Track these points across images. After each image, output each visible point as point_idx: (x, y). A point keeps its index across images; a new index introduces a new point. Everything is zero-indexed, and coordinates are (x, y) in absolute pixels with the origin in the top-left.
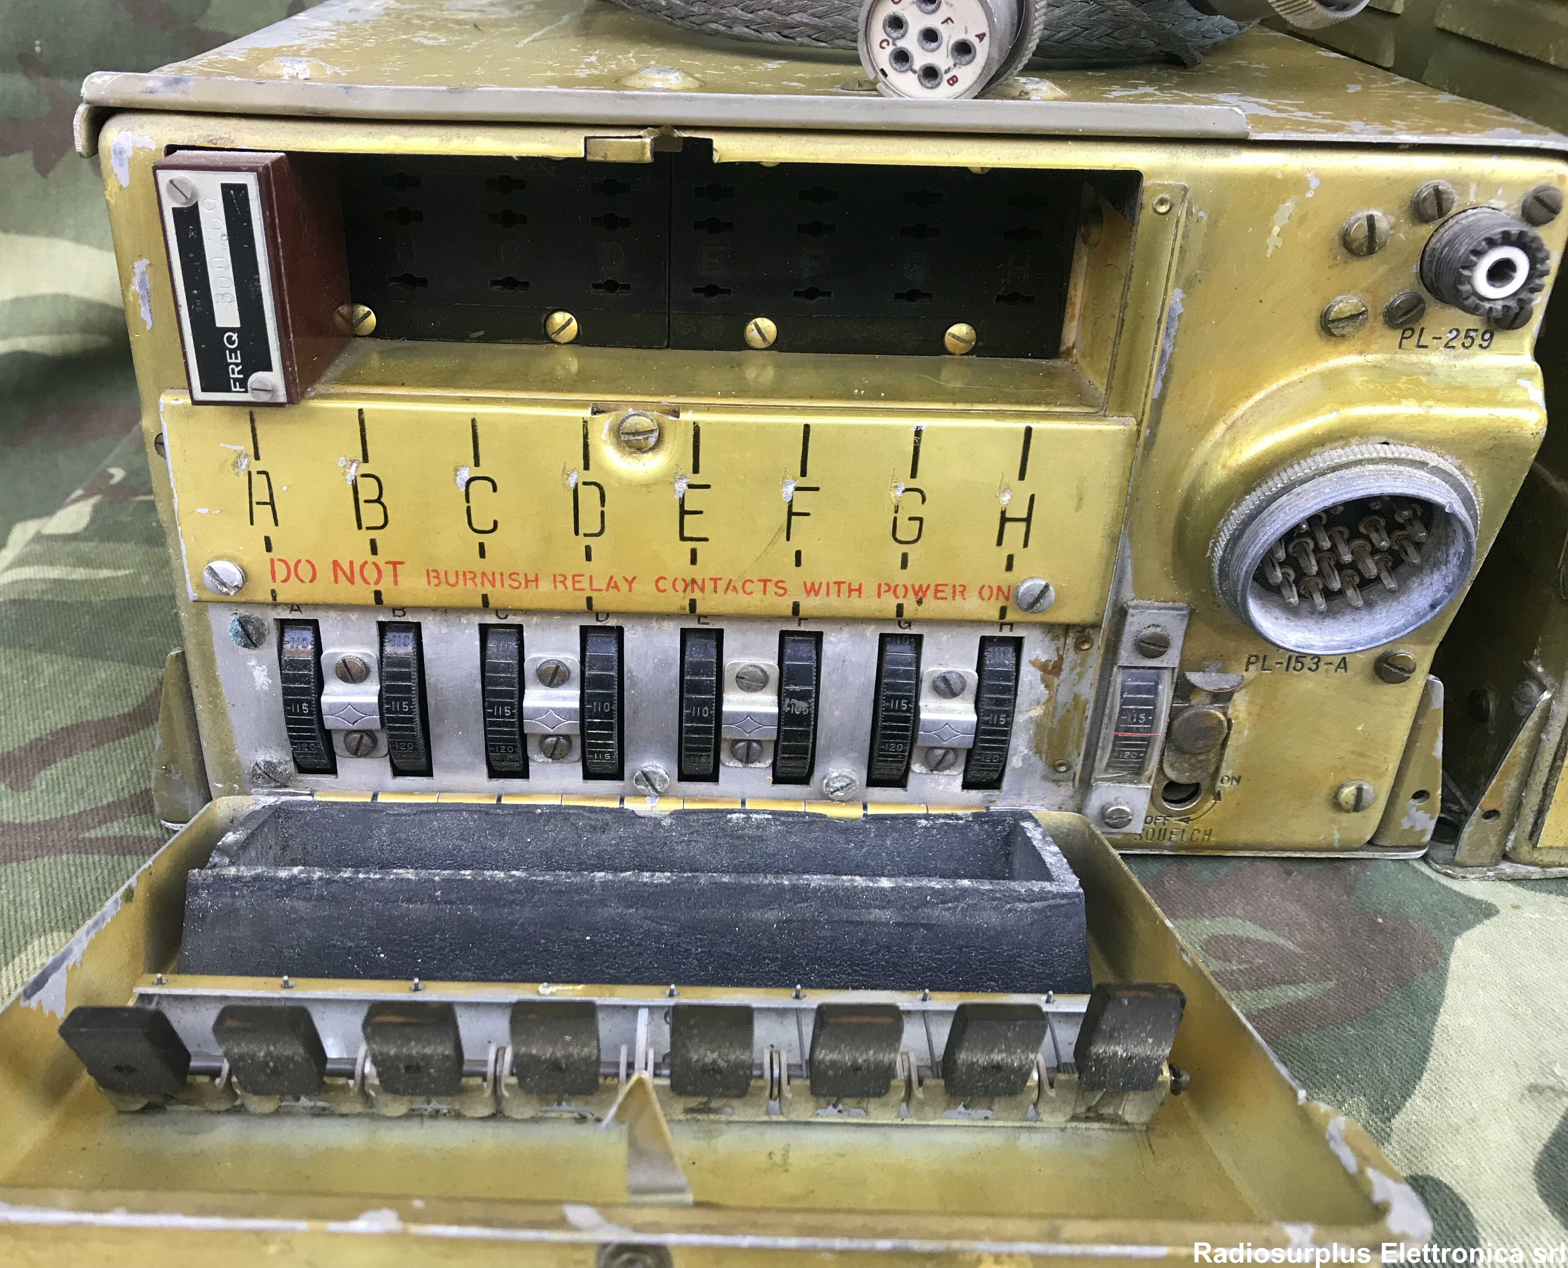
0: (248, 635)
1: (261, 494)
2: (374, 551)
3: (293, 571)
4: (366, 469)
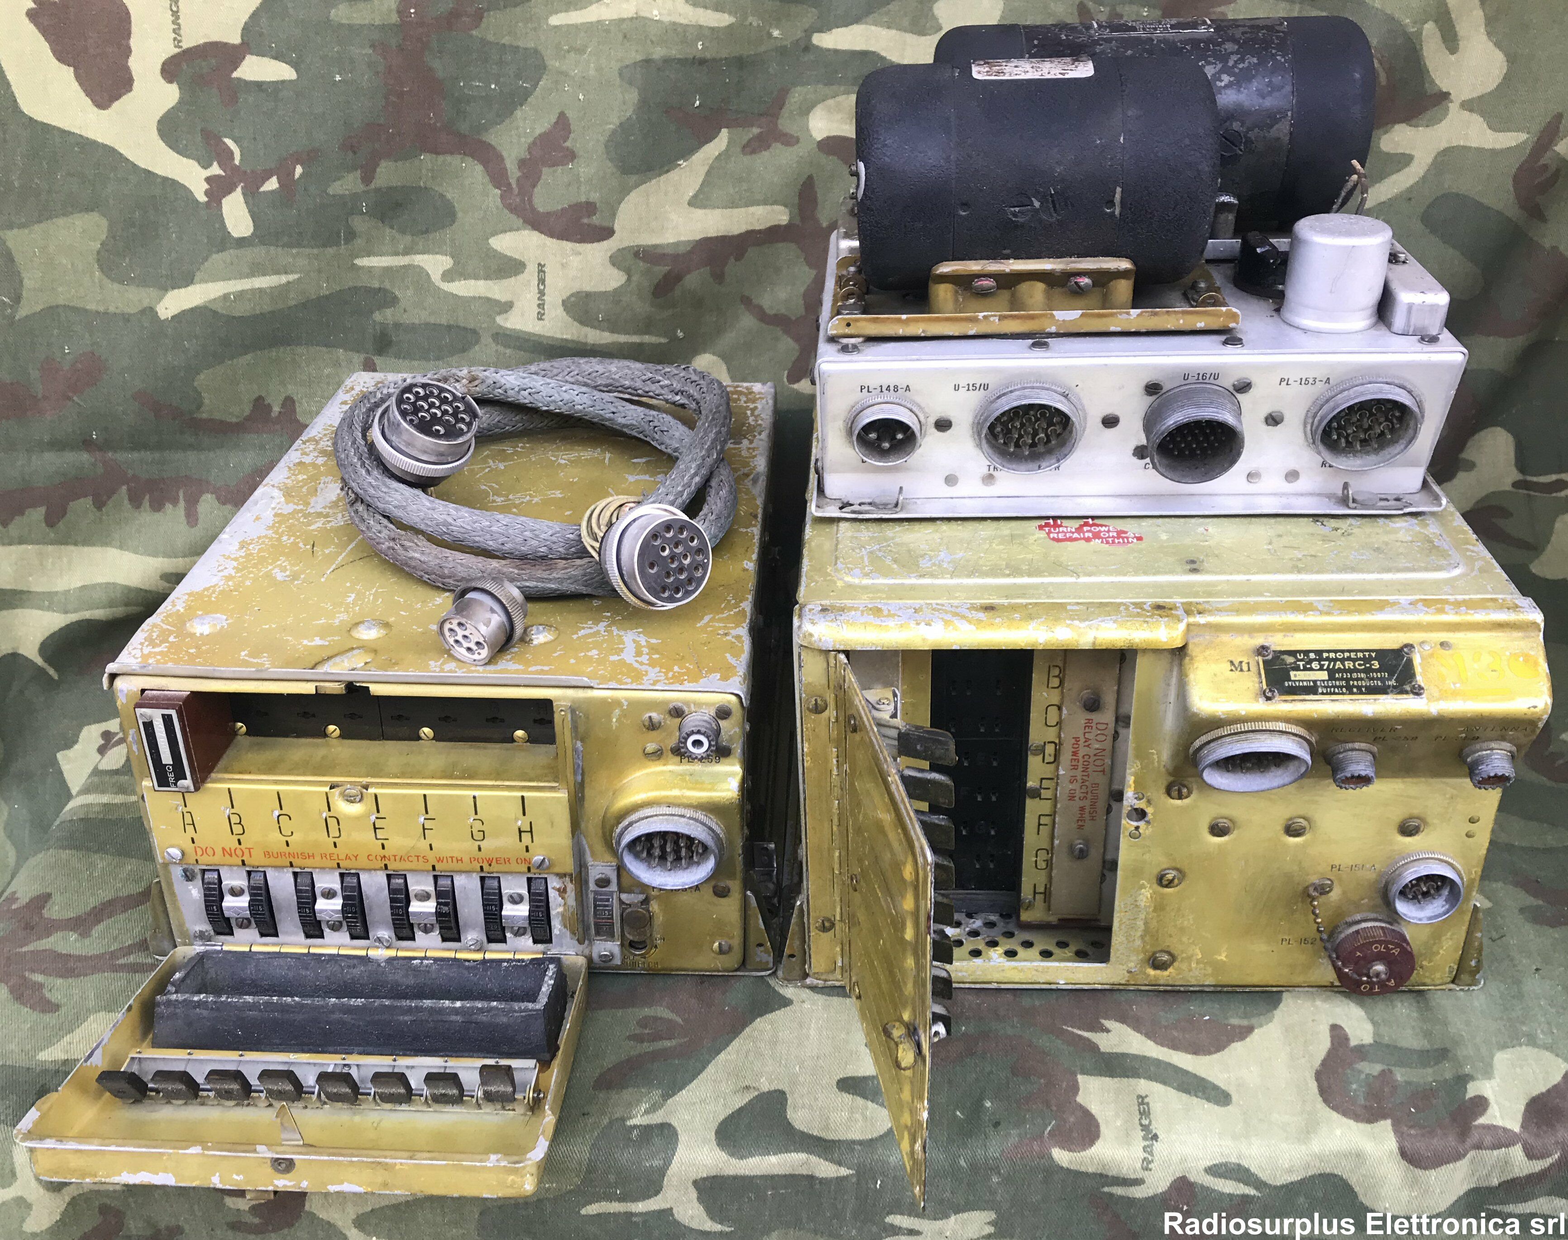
0: (186, 876)
1: (188, 820)
2: (240, 843)
3: (205, 851)
4: (233, 811)
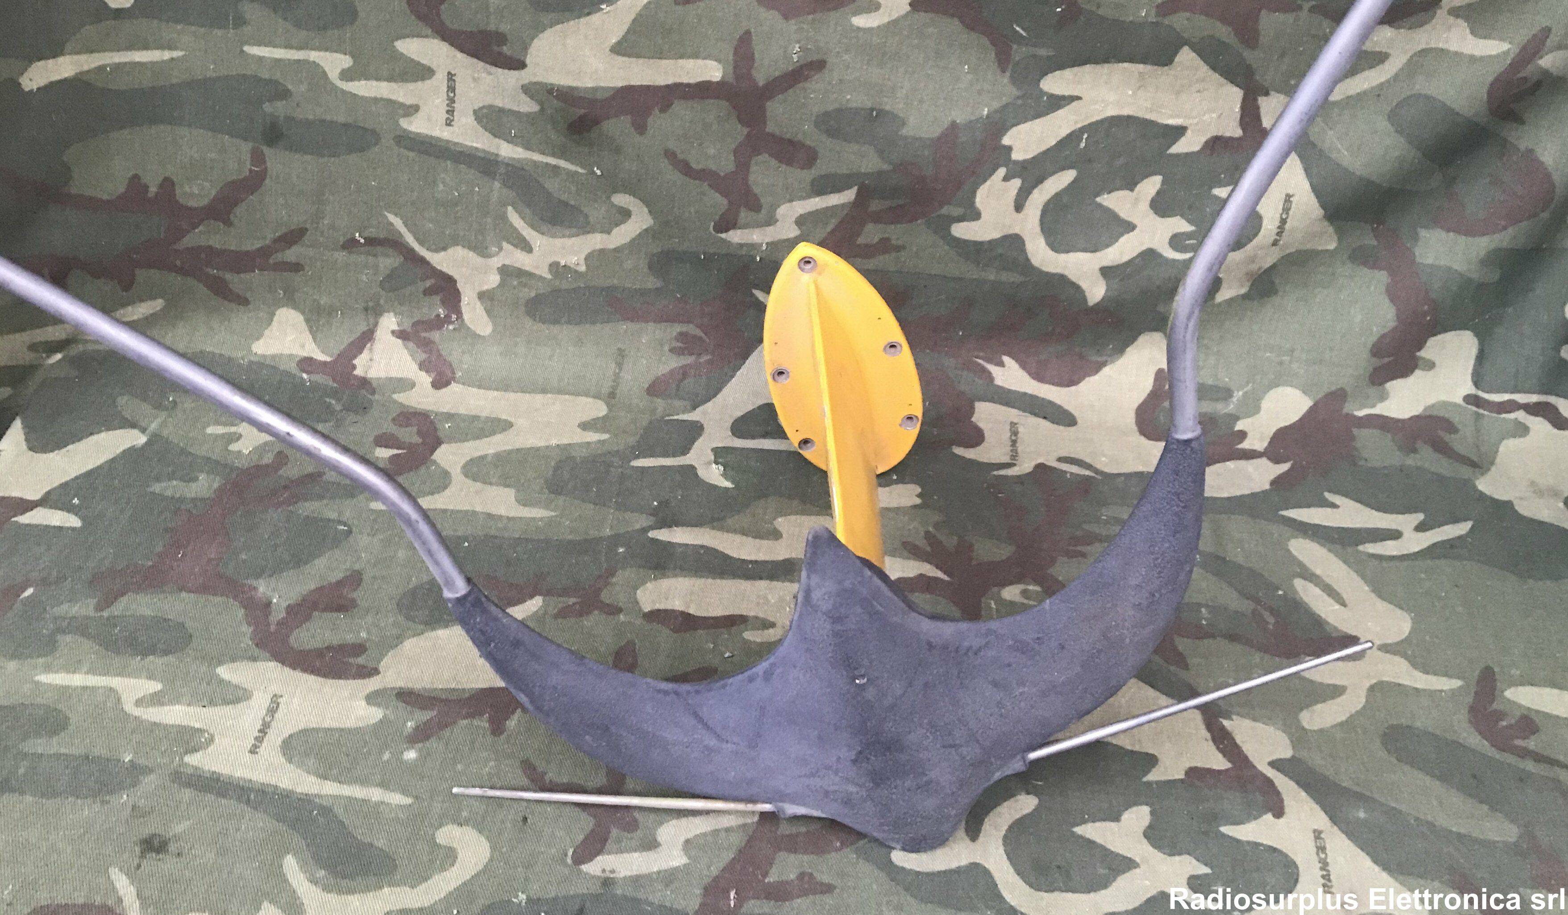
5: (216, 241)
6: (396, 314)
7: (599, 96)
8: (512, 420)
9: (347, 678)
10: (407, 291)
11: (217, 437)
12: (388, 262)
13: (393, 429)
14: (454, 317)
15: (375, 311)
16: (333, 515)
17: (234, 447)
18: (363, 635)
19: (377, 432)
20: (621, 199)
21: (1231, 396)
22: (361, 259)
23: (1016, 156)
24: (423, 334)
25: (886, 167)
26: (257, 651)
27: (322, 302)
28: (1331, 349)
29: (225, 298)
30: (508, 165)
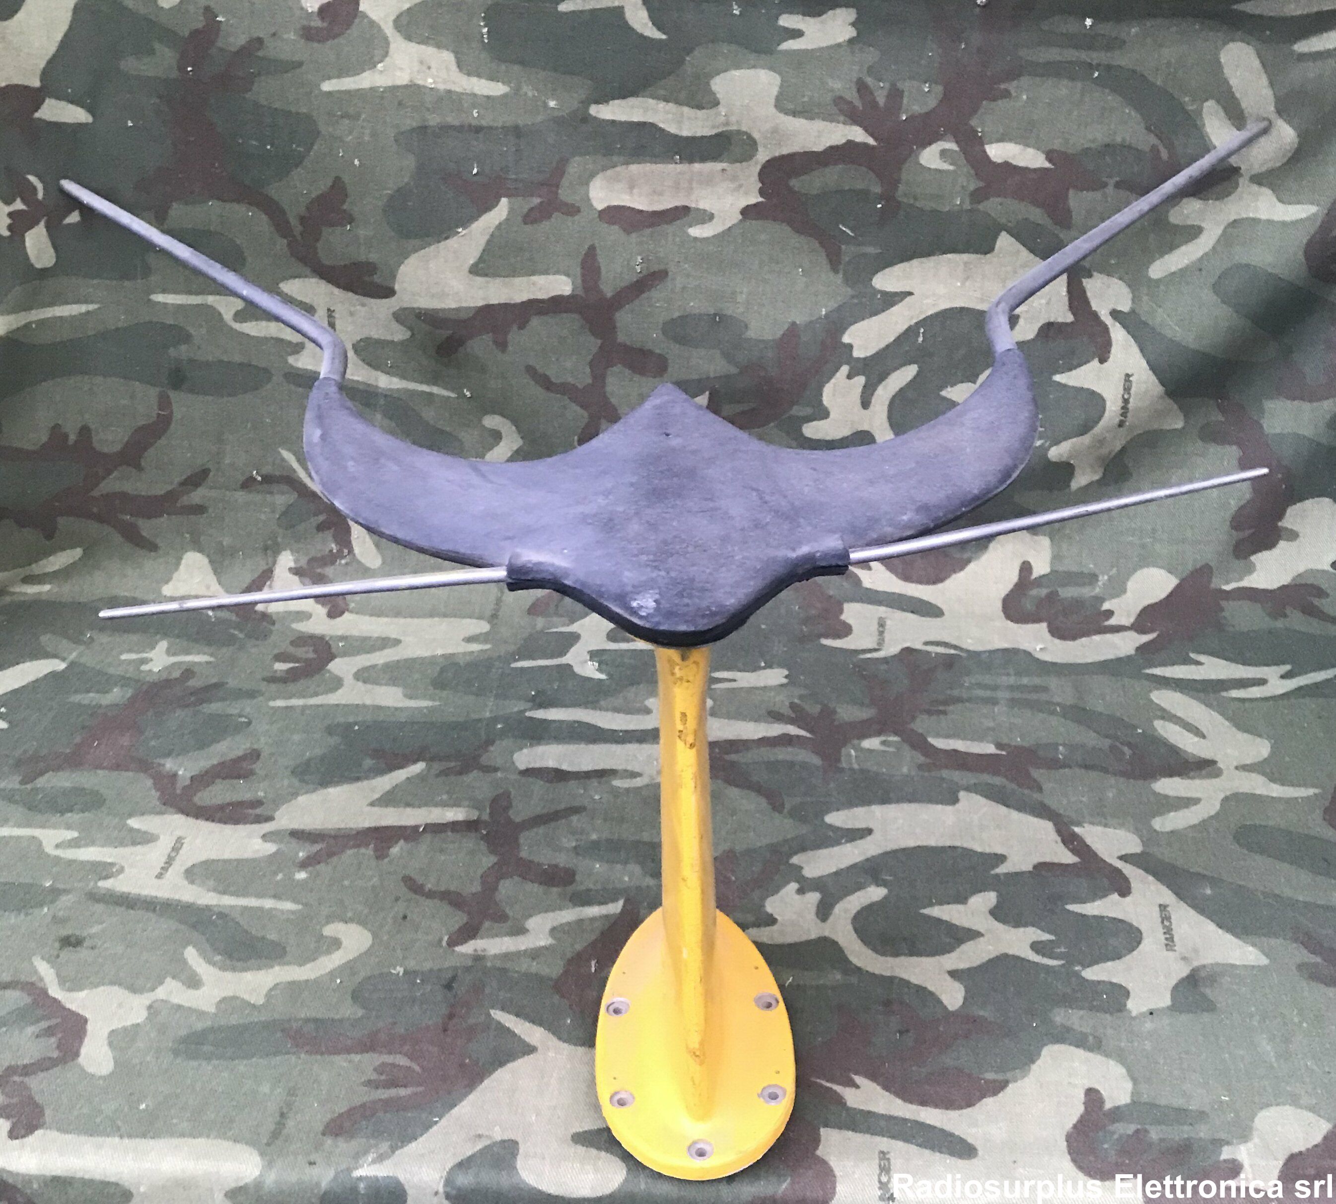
5: (128, 487)
6: (292, 550)
7: (463, 316)
8: (402, 638)
9: (245, 823)
10: (301, 527)
11: (130, 662)
12: (282, 499)
13: (292, 650)
14: (346, 551)
15: (272, 549)
16: (236, 712)
17: (145, 668)
18: (261, 794)
19: (276, 651)
20: (492, 421)
21: (1097, 580)
22: (258, 498)
23: (856, 354)
24: (319, 570)
25: (733, 370)
26: (164, 808)
27: (225, 543)
28: (1192, 528)
29: (137, 545)
30: (386, 396)
